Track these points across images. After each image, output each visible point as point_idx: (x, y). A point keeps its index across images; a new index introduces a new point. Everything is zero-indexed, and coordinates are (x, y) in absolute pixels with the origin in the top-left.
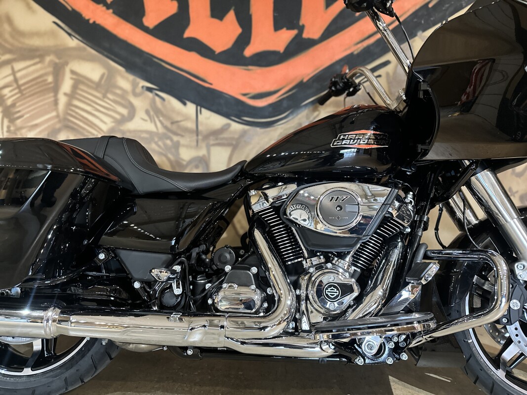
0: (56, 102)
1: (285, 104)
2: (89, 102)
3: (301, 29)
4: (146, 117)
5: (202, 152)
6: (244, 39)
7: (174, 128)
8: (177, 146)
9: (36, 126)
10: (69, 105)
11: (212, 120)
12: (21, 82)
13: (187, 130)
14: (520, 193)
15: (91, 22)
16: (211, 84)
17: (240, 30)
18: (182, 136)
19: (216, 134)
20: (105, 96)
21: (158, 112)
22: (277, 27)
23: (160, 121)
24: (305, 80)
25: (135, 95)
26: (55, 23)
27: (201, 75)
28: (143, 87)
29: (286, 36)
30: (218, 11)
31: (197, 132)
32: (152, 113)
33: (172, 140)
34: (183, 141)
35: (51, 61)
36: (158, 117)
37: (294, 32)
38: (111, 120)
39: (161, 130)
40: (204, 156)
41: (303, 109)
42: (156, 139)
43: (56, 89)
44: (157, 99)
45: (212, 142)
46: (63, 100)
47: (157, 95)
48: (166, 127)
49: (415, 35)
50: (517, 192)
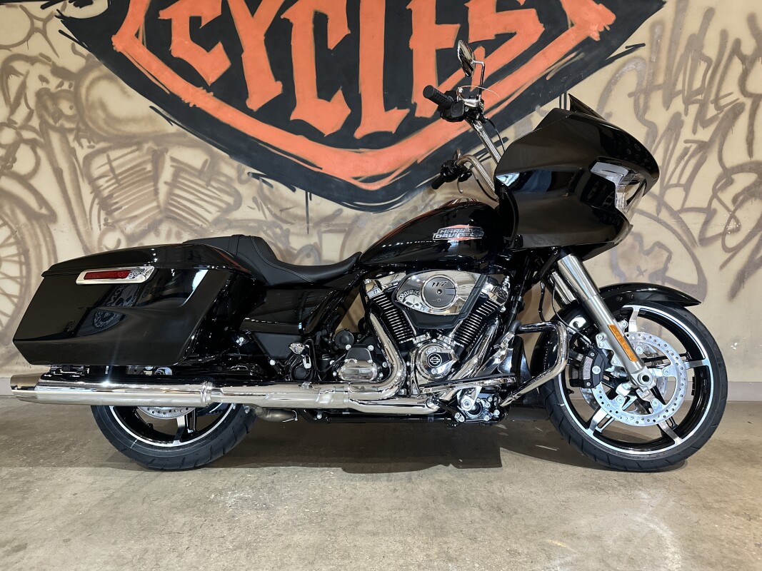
0: (156, 192)
1: (399, 186)
2: (192, 191)
3: (413, 108)
4: (254, 206)
5: (314, 240)
6: (354, 120)
7: (283, 216)
8: (287, 234)
9: (136, 217)
10: (170, 194)
11: (322, 206)
12: (117, 172)
13: (296, 217)
14: (650, 271)
15: (191, 105)
16: (321, 169)
17: (349, 111)
18: (292, 224)
19: (327, 219)
20: (208, 184)
21: (266, 200)
22: (388, 107)
23: (268, 208)
24: (419, 162)
25: (241, 182)
26: (151, 107)
27: (310, 160)
28: (249, 173)
29: (398, 115)
30: (325, 92)
31: (308, 219)
32: (259, 201)
33: (281, 228)
34: (293, 229)
35: (149, 148)
36: (266, 205)
37: (407, 111)
38: (217, 209)
39: (270, 218)
40: (316, 243)
41: (418, 191)
42: (265, 229)
43: (155, 177)
44: (264, 185)
45: (323, 229)
46: (163, 189)
47: (264, 181)
48: (275, 215)
49: (533, 110)
50: (646, 271)
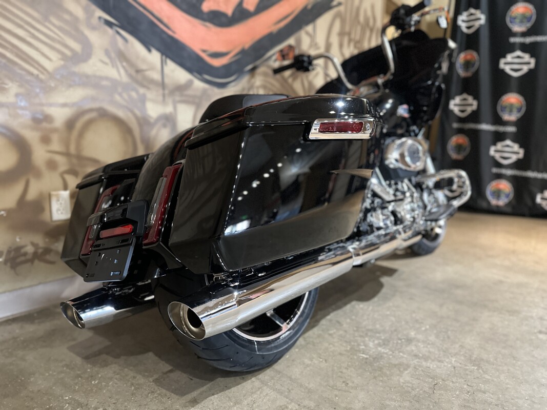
4: (106, 60)
5: (169, 109)
7: (138, 76)
8: (143, 100)
11: (177, 74)
13: (152, 81)
16: (175, 33)
18: (148, 88)
19: (180, 89)
20: (46, 18)
21: (122, 56)
23: (123, 67)
25: (93, 28)
28: (100, 18)
31: (163, 85)
32: (113, 55)
33: (137, 92)
34: (150, 95)
36: (121, 62)
38: (60, 56)
39: (125, 78)
40: (171, 113)
42: (120, 90)
44: (118, 38)
45: (178, 98)
47: (118, 33)
48: (130, 76)
